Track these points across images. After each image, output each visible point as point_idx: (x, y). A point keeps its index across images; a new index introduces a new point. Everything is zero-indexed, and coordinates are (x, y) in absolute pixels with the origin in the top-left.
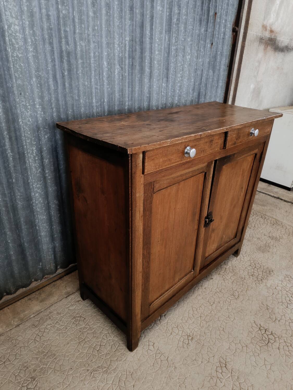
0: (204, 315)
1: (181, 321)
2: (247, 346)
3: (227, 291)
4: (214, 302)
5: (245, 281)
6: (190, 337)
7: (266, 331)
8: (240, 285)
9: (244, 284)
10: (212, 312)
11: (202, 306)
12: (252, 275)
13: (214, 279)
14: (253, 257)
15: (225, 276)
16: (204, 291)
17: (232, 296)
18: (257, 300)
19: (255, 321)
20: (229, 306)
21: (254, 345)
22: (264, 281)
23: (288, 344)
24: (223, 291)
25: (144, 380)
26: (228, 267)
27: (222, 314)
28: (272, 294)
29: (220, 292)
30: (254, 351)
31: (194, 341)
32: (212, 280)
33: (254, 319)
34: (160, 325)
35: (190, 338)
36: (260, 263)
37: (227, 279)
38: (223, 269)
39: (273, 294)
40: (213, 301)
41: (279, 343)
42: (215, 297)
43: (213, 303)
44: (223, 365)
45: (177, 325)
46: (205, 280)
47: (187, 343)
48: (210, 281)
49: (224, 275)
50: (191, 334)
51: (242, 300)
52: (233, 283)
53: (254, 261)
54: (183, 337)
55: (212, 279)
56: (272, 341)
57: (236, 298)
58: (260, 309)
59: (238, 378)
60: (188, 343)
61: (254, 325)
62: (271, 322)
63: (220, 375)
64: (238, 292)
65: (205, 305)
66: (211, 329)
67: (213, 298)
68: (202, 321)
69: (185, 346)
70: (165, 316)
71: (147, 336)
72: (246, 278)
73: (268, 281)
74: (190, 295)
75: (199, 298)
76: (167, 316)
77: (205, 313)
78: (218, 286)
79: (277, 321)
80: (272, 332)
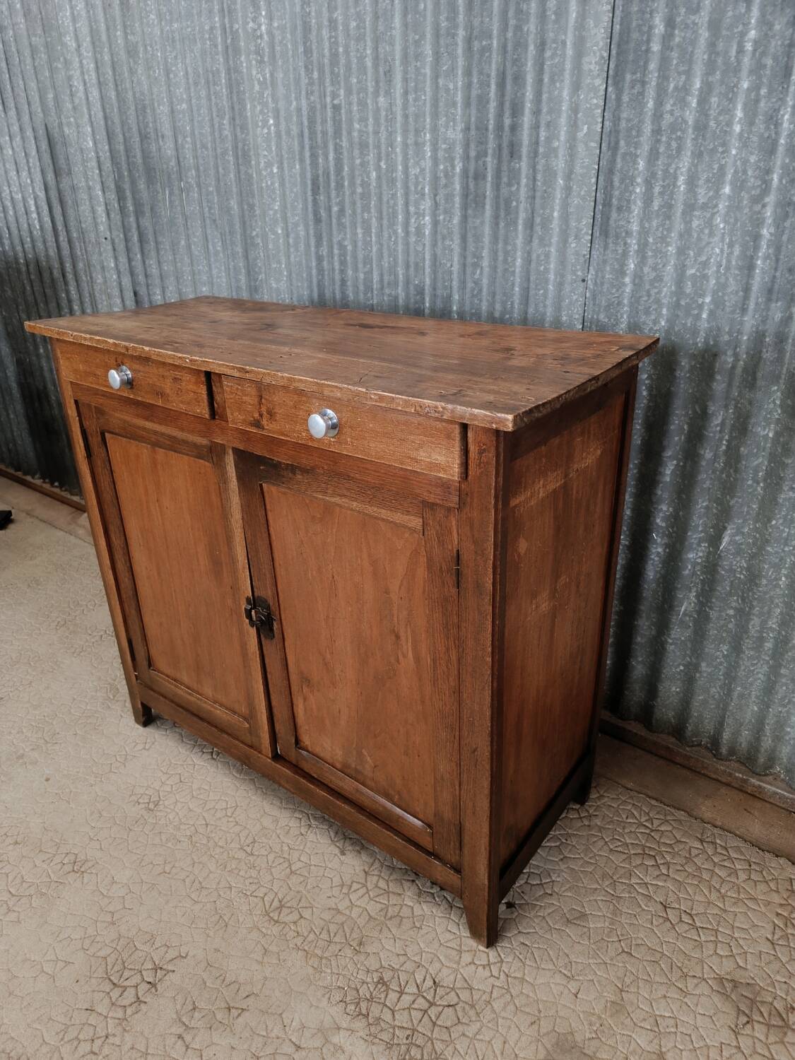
0: (212, 832)
1: (195, 787)
2: (113, 923)
3: (298, 892)
4: (252, 854)
5: (348, 952)
6: (153, 806)
7: (149, 986)
8: (325, 932)
9: (334, 948)
10: (218, 850)
11: (237, 829)
12: (384, 984)
13: (343, 858)
14: (497, 1005)
15: (363, 891)
16: (291, 832)
17: (276, 903)
18: (266, 978)
19: (185, 958)
20: (239, 892)
21: (112, 941)
22: (360, 1024)
23: (98, 1043)
24: (294, 880)
25: (82, 744)
26: (411, 904)
27: (211, 872)
28: (294, 1040)
29: (292, 872)
30: (96, 940)
31: (144, 812)
32: (337, 851)
33: (194, 956)
34: (188, 753)
35: (151, 806)
36: (470, 1032)
37: (348, 894)
38: (391, 884)
39: (298, 1048)
40: (256, 853)
41: (106, 1017)
42: (271, 857)
43: (249, 851)
44: (78, 867)
45: (186, 780)
46: (332, 834)
47: (141, 801)
48: (332, 847)
49: (364, 886)
50: (161, 807)
51: (264, 930)
52: (334, 912)
53: (473, 1006)
54: (156, 794)
55: (343, 853)
56: (115, 994)
57: (271, 915)
58: (227, 982)
59: (43, 894)
60: (139, 804)
61: (172, 954)
62: (179, 1007)
63: (57, 860)
64: (295, 923)
65: (243, 835)
66: (170, 845)
67: (266, 853)
68: (193, 828)
69: (134, 798)
70: (214, 759)
71: (164, 738)
72: (362, 957)
73: (362, 1042)
74: (274, 802)
75: (267, 822)
76: (213, 761)
77: (216, 833)
78: (312, 867)
79: (180, 1030)
80: (145, 1003)
